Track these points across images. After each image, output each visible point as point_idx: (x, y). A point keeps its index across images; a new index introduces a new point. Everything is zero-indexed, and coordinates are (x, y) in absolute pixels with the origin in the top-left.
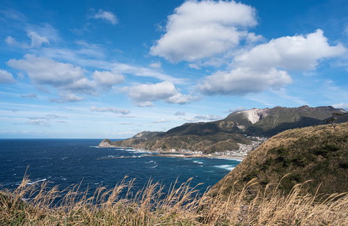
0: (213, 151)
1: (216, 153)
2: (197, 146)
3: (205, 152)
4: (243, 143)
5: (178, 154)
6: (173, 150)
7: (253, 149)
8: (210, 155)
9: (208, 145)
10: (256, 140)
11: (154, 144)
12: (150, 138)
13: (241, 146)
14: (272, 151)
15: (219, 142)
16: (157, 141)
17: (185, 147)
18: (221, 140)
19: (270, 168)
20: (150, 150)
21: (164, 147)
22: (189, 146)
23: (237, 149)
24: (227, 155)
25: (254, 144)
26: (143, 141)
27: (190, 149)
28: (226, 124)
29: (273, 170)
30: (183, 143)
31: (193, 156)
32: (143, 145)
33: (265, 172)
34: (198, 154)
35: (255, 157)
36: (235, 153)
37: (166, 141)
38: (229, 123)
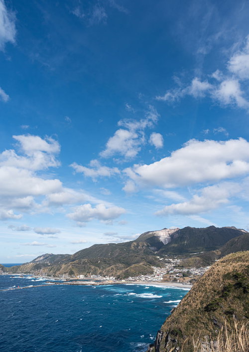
0: (126, 276)
1: (130, 278)
2: (108, 271)
3: (118, 278)
4: (158, 266)
5: (87, 280)
6: (82, 277)
7: (168, 272)
8: (123, 281)
9: (121, 269)
10: (169, 262)
11: (58, 270)
12: (52, 262)
13: (155, 269)
14: (227, 276)
15: (133, 266)
16: (63, 266)
17: (95, 273)
18: (134, 263)
19: (231, 295)
20: (54, 276)
21: (71, 273)
22: (99, 271)
23: (152, 272)
24: (141, 281)
25: (168, 266)
26: (45, 265)
27: (101, 274)
28: (138, 246)
29: (235, 297)
30: (93, 267)
31: (105, 282)
32: (46, 270)
33: (226, 299)
34: (110, 280)
35: (209, 283)
36: (150, 277)
37: (74, 266)
38: (140, 244)
